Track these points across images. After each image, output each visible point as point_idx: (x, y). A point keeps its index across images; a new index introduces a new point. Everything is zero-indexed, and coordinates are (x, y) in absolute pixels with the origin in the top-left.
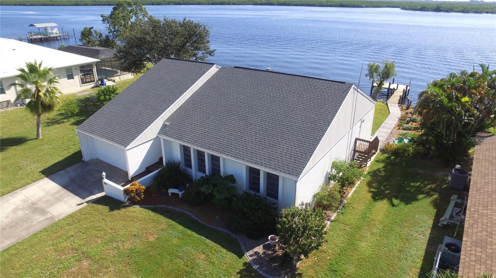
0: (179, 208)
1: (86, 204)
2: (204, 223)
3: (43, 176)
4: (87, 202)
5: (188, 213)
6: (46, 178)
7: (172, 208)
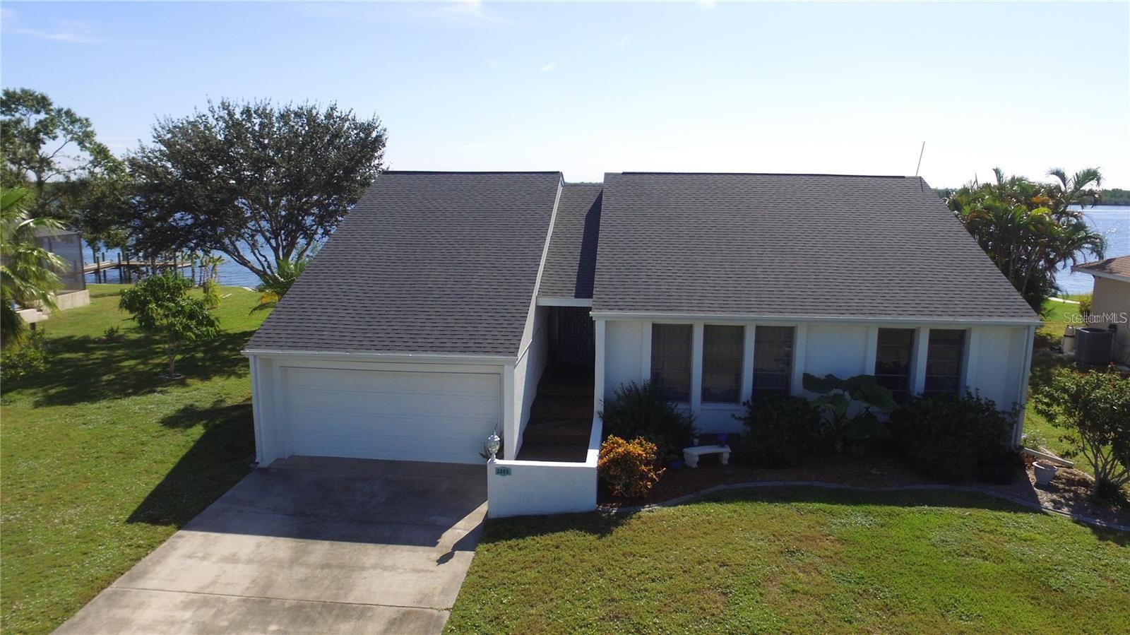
1: (464, 555)
4: (461, 546)
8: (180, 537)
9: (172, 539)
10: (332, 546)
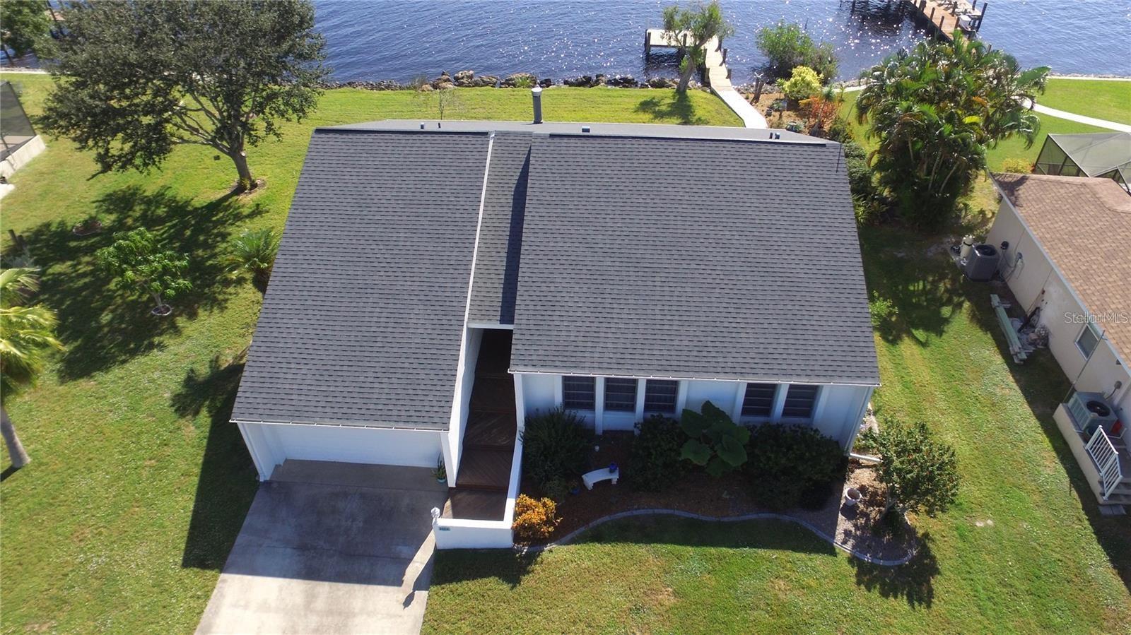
0: (639, 509)
1: (422, 596)
2: (714, 519)
3: (209, 573)
4: (419, 585)
5: (665, 511)
6: (223, 576)
7: (625, 514)
8: (224, 581)
9: (219, 585)
10: (331, 588)
